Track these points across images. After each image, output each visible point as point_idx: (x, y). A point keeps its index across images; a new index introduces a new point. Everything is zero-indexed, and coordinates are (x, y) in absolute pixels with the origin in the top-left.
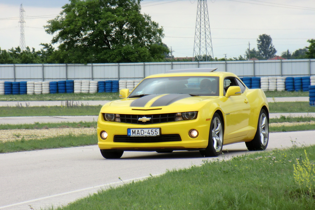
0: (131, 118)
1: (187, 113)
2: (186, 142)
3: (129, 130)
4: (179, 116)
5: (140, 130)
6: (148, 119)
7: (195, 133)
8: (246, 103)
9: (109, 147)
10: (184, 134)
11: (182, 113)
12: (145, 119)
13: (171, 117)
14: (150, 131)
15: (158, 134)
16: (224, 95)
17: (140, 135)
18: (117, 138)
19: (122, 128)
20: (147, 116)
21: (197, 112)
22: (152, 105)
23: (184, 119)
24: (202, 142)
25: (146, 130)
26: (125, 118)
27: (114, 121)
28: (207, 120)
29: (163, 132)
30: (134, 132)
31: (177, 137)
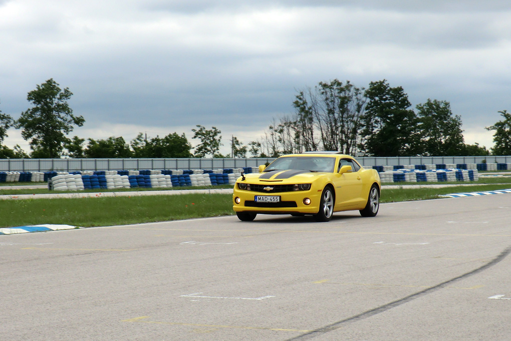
0: (259, 188)
1: (303, 185)
2: (301, 208)
3: (256, 197)
4: (296, 187)
5: (264, 197)
6: (272, 188)
7: (308, 201)
8: (359, 179)
9: (241, 210)
10: (299, 202)
11: (298, 184)
12: (269, 188)
13: (290, 188)
14: (272, 198)
15: (279, 201)
16: (338, 172)
17: (264, 201)
18: (247, 203)
19: (250, 195)
20: (271, 186)
21: (311, 184)
22: (276, 178)
23: (300, 190)
24: (314, 208)
25: (269, 198)
26: (254, 187)
27: (246, 189)
28: (319, 191)
29: (283, 200)
30: (260, 199)
31: (293, 204)
